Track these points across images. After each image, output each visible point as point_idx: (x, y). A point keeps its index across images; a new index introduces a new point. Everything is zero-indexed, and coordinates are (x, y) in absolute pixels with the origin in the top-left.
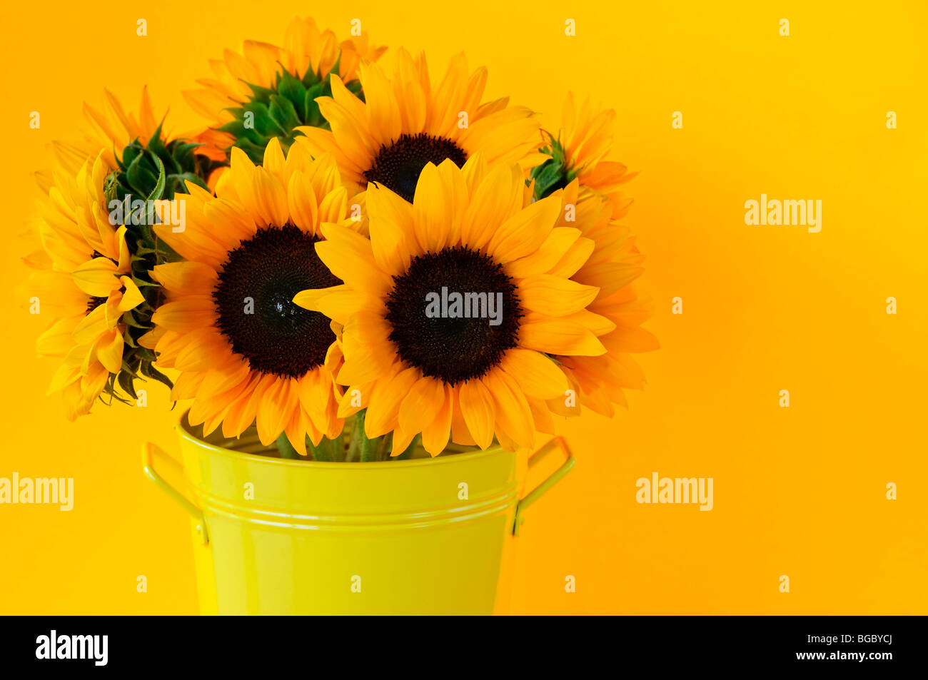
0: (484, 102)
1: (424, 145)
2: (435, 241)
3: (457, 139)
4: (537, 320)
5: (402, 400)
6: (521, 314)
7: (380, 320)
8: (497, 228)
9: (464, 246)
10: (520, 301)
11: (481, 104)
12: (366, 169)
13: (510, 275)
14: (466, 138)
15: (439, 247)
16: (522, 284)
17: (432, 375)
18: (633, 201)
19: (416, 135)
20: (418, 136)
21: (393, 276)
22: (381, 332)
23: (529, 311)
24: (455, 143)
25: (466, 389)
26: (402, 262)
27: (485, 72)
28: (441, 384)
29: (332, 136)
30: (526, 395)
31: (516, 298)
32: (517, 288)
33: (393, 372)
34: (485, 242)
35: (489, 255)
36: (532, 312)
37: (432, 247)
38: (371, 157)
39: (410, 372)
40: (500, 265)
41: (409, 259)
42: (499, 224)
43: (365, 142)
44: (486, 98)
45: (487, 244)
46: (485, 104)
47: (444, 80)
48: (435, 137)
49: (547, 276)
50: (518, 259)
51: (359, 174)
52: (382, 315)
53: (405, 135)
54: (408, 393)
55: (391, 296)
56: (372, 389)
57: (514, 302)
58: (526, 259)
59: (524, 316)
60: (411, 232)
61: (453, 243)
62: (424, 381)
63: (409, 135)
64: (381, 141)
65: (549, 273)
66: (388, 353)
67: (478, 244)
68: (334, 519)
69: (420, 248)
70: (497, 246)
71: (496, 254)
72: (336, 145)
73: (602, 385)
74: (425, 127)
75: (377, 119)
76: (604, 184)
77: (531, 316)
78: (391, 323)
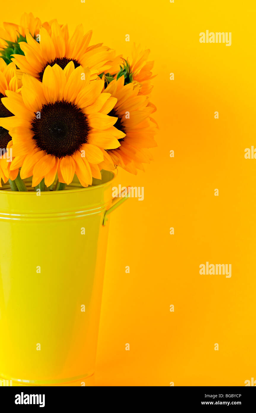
0: (90, 46)
1: (65, 62)
2: (52, 98)
3: (78, 60)
4: (96, 132)
5: (36, 163)
6: (89, 129)
7: (29, 131)
8: (78, 93)
9: (65, 101)
10: (88, 124)
11: (88, 47)
12: (40, 72)
13: (84, 113)
14: (82, 60)
15: (54, 100)
16: (89, 117)
17: (50, 154)
18: (153, 86)
19: (62, 58)
20: (62, 59)
21: (34, 113)
22: (29, 135)
23: (92, 128)
24: (77, 61)
25: (64, 160)
26: (39, 107)
27: (91, 33)
28: (54, 157)
29: (25, 58)
30: (89, 163)
31: (87, 122)
32: (87, 118)
33: (33, 152)
34: (74, 99)
35: (75, 104)
36: (93, 128)
37: (52, 101)
38: (42, 66)
39: (41, 152)
40: (80, 109)
41: (41, 106)
42: (79, 91)
43: (40, 61)
44: (91, 44)
45: (75, 100)
46: (90, 47)
47: (73, 36)
48: (69, 59)
49: (99, 113)
50: (88, 106)
51: (37, 74)
52: (30, 129)
53: (57, 58)
54: (39, 160)
55: (34, 121)
56: (24, 159)
57: (86, 124)
58: (90, 106)
59: (90, 130)
60: (42, 94)
61: (61, 99)
62: (47, 156)
63: (59, 58)
64: (47, 61)
65: (100, 112)
66: (32, 144)
67: (71, 100)
68: (27, 215)
69: (47, 101)
70: (79, 101)
71: (79, 104)
72: (27, 62)
73: (132, 161)
74: (65, 55)
75: (45, 51)
76: (143, 80)
77: (93, 130)
78: (33, 132)
